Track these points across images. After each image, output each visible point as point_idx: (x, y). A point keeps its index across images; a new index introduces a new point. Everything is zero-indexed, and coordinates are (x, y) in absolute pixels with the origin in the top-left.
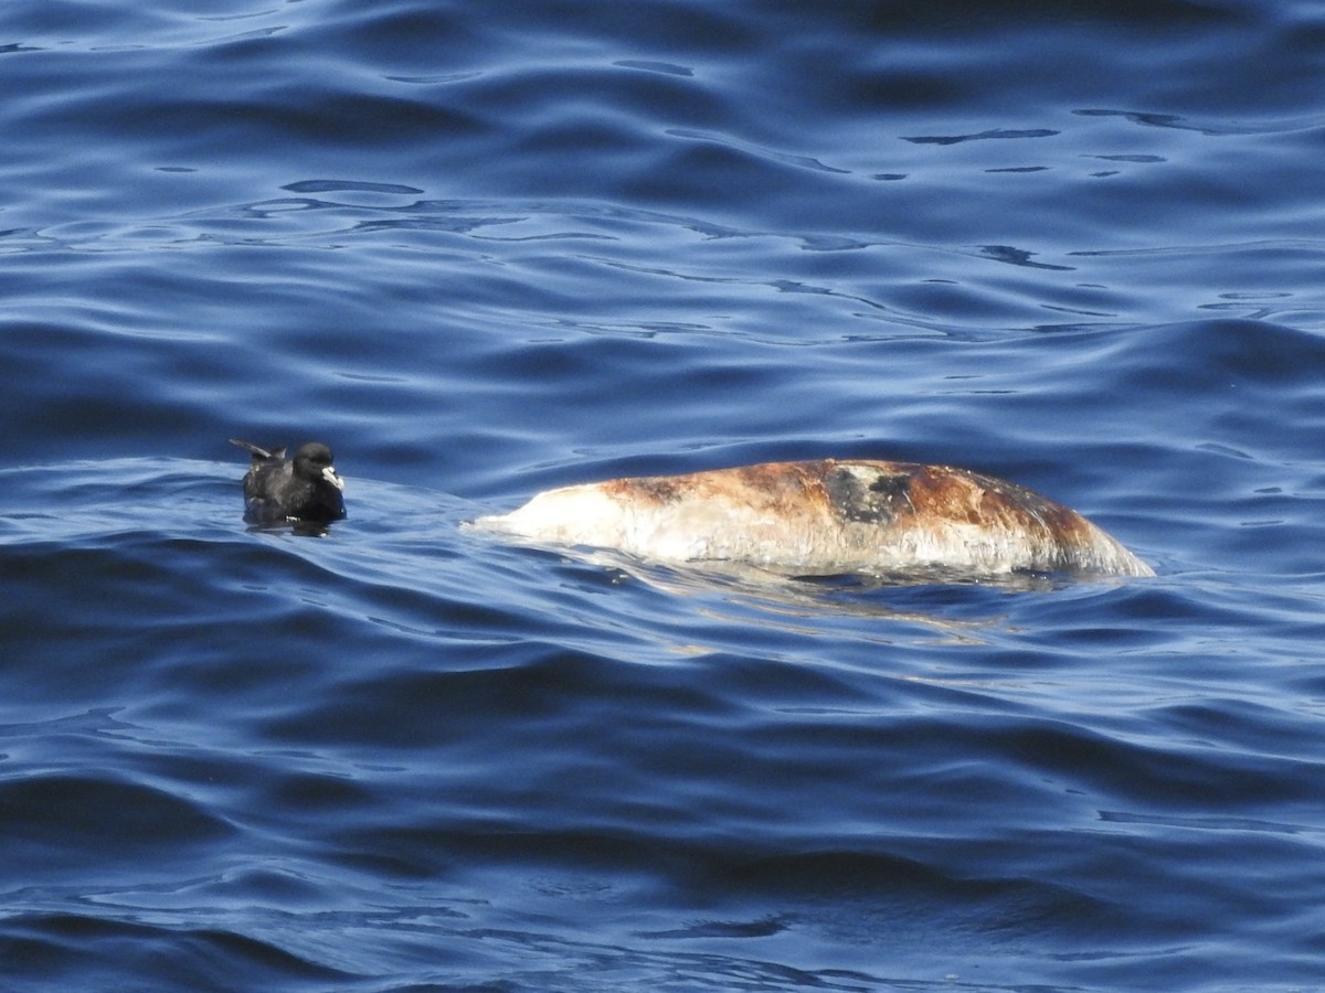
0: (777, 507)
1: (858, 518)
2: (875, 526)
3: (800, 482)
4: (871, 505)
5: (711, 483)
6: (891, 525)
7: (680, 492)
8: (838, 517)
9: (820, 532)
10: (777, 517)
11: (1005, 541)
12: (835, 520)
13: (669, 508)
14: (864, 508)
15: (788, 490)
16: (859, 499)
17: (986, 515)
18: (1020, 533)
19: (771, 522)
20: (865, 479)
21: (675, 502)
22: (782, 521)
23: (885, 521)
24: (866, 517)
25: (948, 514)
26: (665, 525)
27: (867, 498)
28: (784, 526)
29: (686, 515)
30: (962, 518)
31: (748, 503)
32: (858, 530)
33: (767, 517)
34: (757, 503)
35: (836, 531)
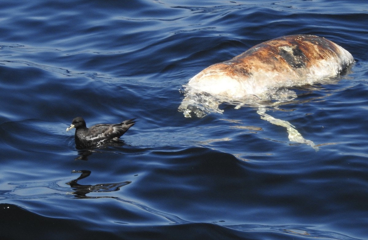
0: (275, 68)
1: (297, 67)
2: (303, 68)
3: (276, 58)
4: (298, 61)
5: (253, 64)
6: (306, 67)
7: (250, 71)
8: (293, 68)
9: (291, 74)
10: (278, 72)
11: (331, 62)
12: (292, 69)
13: (251, 78)
14: (297, 63)
15: (275, 62)
16: (294, 60)
17: (323, 55)
18: (332, 58)
19: (277, 75)
20: (290, 51)
21: (251, 76)
22: (280, 73)
23: (304, 66)
24: (299, 66)
25: (315, 58)
26: (254, 85)
27: (296, 59)
28: (282, 75)
29: (258, 79)
30: (319, 58)
31: (269, 70)
32: (299, 71)
33: (275, 73)
34: (270, 69)
35: (294, 73)
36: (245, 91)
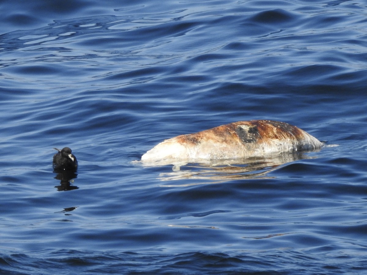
0: (226, 141)
1: (247, 142)
2: (252, 144)
3: (230, 133)
4: (250, 137)
5: (206, 136)
7: (199, 140)
8: (242, 142)
9: (239, 147)
10: (226, 144)
11: (285, 142)
12: (242, 143)
13: (198, 146)
14: (248, 138)
15: (227, 135)
16: (246, 136)
17: (279, 135)
18: (289, 139)
19: (225, 146)
20: (246, 129)
21: (199, 144)
22: (228, 145)
23: (255, 142)
24: (250, 141)
25: (270, 137)
26: (199, 151)
27: (248, 135)
28: (229, 147)
29: (203, 147)
30: (273, 137)
31: (218, 141)
32: (248, 145)
33: (224, 144)
34: (220, 141)
35: (243, 147)
36: (188, 155)
